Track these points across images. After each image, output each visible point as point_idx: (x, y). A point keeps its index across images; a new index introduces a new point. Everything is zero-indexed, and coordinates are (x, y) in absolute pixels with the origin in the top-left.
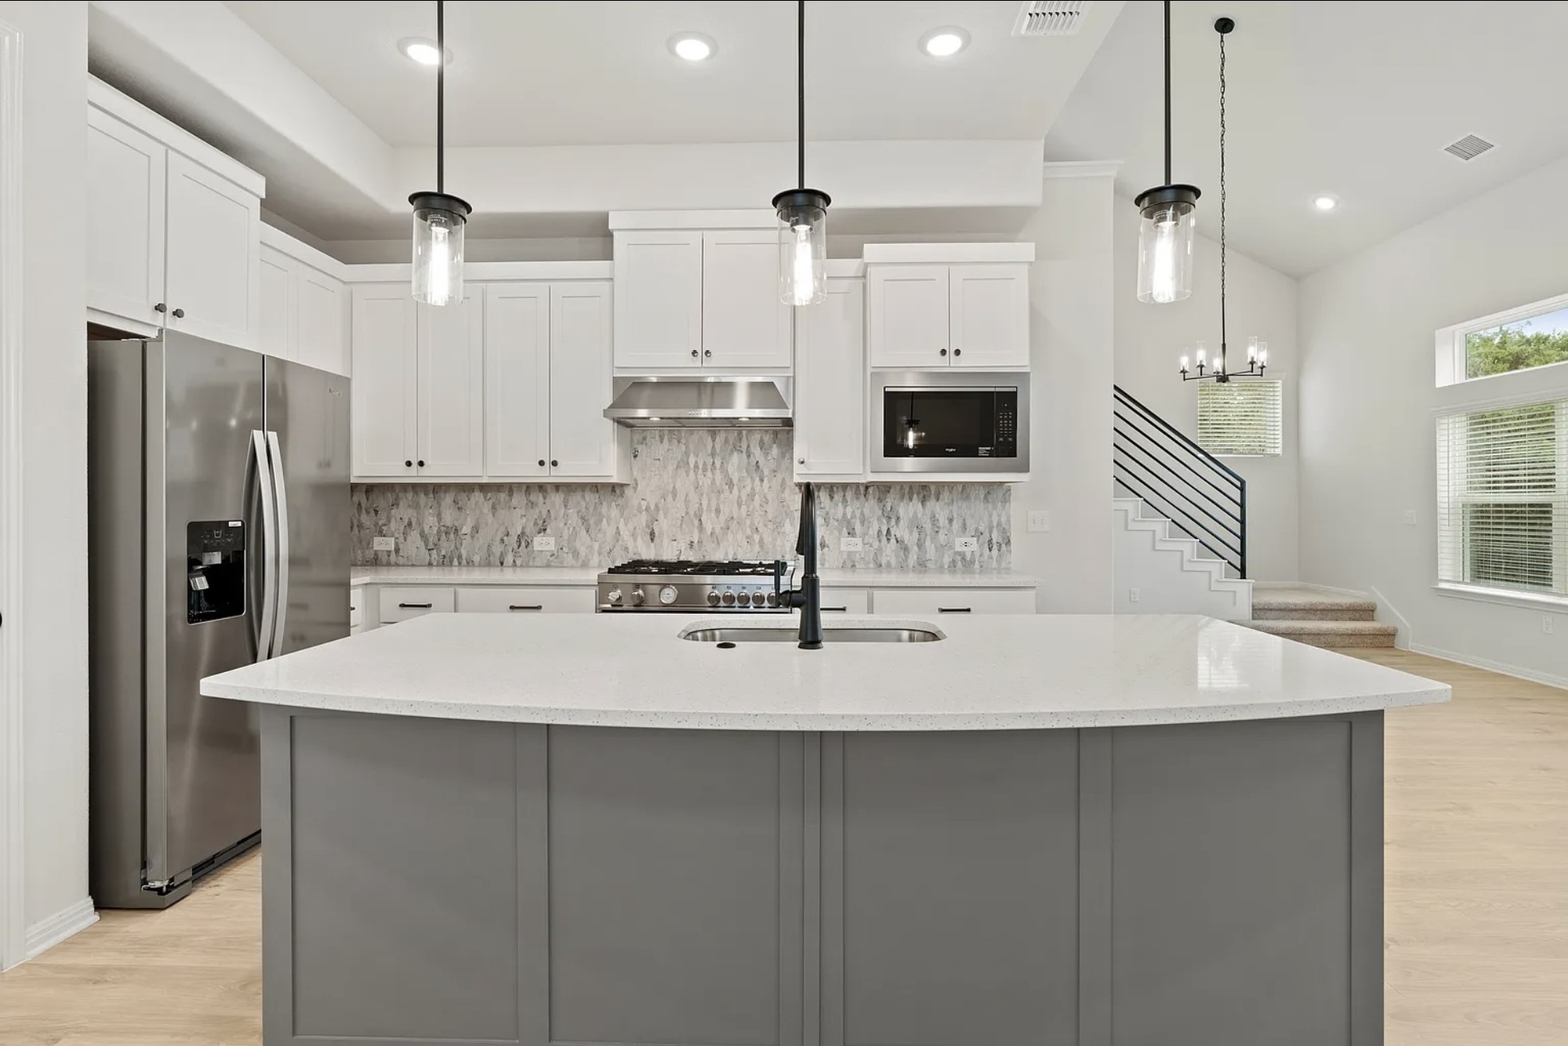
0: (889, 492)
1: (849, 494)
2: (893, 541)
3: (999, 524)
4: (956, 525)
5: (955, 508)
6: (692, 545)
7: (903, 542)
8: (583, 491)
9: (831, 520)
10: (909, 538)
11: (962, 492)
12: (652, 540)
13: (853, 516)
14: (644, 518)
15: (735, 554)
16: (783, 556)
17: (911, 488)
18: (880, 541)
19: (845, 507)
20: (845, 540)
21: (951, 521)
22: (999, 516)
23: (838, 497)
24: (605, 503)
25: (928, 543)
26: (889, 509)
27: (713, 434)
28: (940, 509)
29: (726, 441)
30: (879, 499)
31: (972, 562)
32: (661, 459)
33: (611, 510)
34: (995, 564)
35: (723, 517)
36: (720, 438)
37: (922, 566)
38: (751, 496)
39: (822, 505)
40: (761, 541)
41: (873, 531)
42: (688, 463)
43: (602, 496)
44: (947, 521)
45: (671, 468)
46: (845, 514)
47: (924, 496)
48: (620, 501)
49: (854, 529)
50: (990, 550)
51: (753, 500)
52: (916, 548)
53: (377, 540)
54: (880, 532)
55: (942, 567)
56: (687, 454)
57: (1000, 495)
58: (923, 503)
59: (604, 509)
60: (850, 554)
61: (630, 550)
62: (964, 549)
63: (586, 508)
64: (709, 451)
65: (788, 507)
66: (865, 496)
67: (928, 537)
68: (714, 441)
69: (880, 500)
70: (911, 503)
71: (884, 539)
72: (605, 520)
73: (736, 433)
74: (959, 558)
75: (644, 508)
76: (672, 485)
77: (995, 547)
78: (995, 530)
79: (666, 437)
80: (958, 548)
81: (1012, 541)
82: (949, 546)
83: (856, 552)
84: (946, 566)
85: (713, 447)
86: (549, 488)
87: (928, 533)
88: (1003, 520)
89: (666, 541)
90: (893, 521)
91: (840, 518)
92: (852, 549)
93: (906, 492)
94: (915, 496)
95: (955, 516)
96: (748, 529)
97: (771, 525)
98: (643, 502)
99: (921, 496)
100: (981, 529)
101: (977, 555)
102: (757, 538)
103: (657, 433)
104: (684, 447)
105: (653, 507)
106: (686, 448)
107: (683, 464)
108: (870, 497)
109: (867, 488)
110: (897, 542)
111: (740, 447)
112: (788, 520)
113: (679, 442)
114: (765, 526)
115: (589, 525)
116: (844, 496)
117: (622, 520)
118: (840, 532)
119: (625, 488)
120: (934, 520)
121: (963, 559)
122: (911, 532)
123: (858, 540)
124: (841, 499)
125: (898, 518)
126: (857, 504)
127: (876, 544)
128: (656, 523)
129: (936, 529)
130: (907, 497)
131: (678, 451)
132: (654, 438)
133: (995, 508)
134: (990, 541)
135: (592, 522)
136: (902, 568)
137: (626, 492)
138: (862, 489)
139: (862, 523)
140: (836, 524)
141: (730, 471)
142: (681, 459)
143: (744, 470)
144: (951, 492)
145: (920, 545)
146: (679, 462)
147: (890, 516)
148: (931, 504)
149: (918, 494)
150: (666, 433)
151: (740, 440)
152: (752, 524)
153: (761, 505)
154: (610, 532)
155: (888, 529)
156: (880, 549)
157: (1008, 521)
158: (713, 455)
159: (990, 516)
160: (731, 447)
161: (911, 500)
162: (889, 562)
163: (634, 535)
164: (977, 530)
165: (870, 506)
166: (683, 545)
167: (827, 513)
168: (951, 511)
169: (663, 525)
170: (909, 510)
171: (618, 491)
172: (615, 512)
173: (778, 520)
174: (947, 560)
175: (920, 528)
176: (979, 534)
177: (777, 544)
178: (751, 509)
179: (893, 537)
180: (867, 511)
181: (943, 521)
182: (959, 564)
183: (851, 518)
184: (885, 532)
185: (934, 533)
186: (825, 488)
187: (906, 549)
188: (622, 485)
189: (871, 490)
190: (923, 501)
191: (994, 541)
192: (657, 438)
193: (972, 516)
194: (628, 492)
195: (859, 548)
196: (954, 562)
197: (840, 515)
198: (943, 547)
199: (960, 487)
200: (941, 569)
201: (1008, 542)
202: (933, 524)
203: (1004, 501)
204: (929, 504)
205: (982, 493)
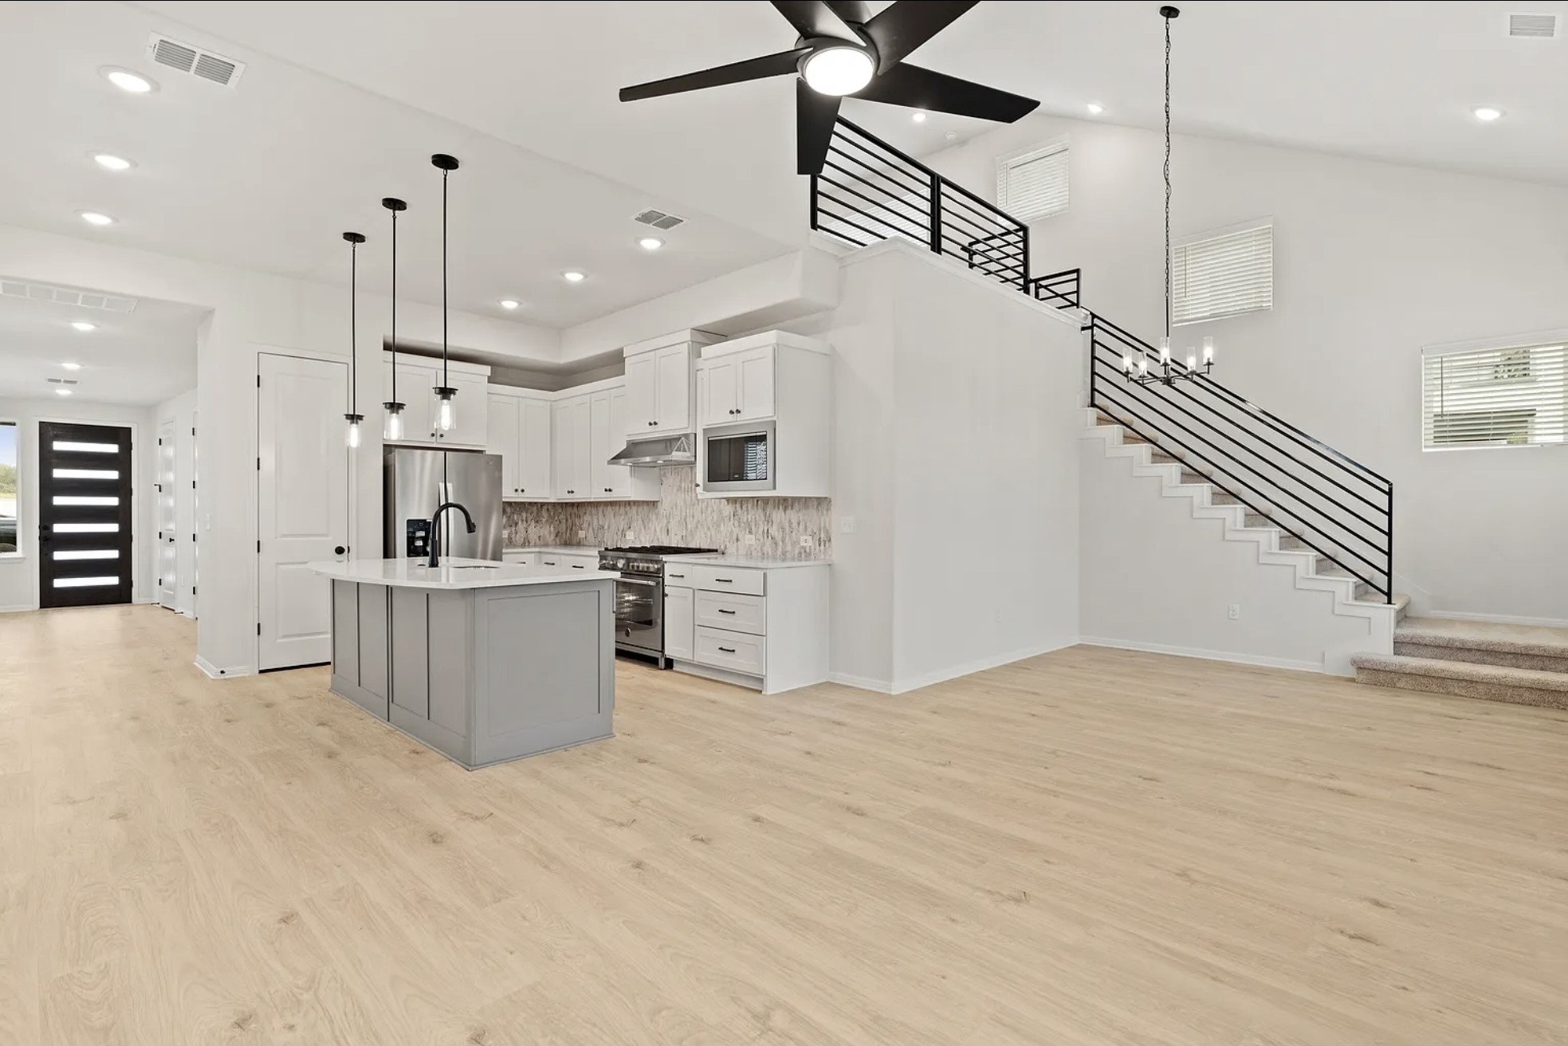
0: (768, 503)
2: (770, 537)
3: (825, 527)
4: (801, 527)
5: (801, 514)
7: (775, 539)
9: (742, 523)
10: (778, 536)
11: (805, 503)
13: (751, 521)
14: (665, 521)
17: (779, 501)
18: (764, 537)
19: (748, 514)
20: (748, 536)
21: (799, 524)
22: (826, 521)
23: (744, 507)
25: (787, 540)
26: (769, 516)
28: (793, 515)
30: (763, 508)
31: (811, 554)
32: (671, 485)
34: (821, 557)
35: (695, 520)
37: (784, 556)
38: (707, 507)
41: (761, 531)
43: (650, 508)
44: (797, 524)
46: (748, 519)
47: (785, 507)
48: (657, 511)
49: (752, 529)
50: (819, 546)
51: (707, 510)
52: (781, 543)
53: (580, 532)
54: (763, 531)
55: (794, 556)
56: (681, 482)
57: (825, 507)
58: (785, 510)
60: (750, 545)
62: (805, 544)
63: (644, 515)
65: (723, 514)
66: (757, 506)
67: (786, 536)
69: (764, 510)
70: (780, 512)
71: (766, 537)
74: (803, 551)
75: (665, 515)
76: (676, 501)
77: (822, 544)
78: (822, 531)
79: (673, 472)
80: (802, 544)
81: (832, 540)
84: (796, 555)
86: (632, 504)
87: (787, 533)
89: (673, 535)
90: (770, 525)
92: (751, 543)
93: (776, 503)
94: (780, 505)
95: (801, 521)
96: (705, 528)
98: (664, 511)
100: (816, 530)
101: (813, 548)
102: (708, 534)
107: (680, 488)
108: (760, 508)
110: (772, 538)
112: (722, 522)
114: (713, 526)
116: (747, 507)
118: (745, 531)
120: (790, 523)
121: (805, 552)
122: (779, 531)
123: (753, 537)
125: (771, 522)
126: (753, 513)
127: (761, 540)
128: (669, 524)
129: (791, 530)
132: (669, 472)
133: (823, 514)
134: (820, 538)
136: (774, 558)
137: (657, 506)
138: (755, 502)
139: (756, 524)
140: (744, 525)
142: (677, 485)
144: (799, 504)
145: (783, 541)
147: (769, 520)
148: (789, 511)
149: (782, 505)
150: (674, 469)
152: (707, 525)
153: (711, 513)
154: (651, 530)
155: (768, 530)
156: (764, 543)
157: (830, 525)
159: (820, 521)
161: (779, 508)
162: (766, 553)
163: (661, 531)
164: (812, 531)
165: (759, 514)
166: (679, 537)
167: (740, 518)
168: (799, 517)
169: (673, 526)
170: (778, 515)
173: (718, 523)
174: (797, 551)
175: (783, 529)
176: (813, 535)
177: (717, 538)
178: (707, 516)
179: (770, 535)
180: (756, 517)
181: (795, 525)
182: (803, 556)
184: (766, 532)
185: (790, 533)
187: (776, 543)
188: (657, 502)
189: (759, 503)
191: (822, 540)
193: (810, 521)
194: (659, 504)
196: (800, 553)
197: (745, 520)
198: (795, 542)
199: (804, 500)
200: (793, 559)
201: (830, 541)
202: (790, 526)
203: (827, 510)
204: (787, 512)
205: (815, 504)
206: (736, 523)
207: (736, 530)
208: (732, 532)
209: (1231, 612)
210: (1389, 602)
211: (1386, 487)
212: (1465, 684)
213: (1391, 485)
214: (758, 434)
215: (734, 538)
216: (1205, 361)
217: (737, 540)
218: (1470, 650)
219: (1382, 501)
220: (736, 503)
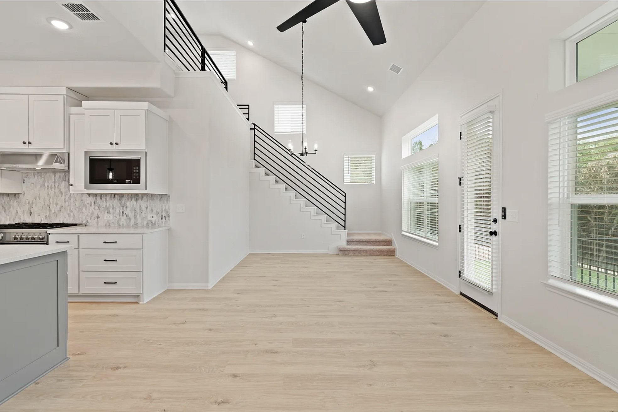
0: (123, 197)
1: (108, 198)
2: (125, 216)
3: (165, 210)
4: (149, 209)
5: (148, 203)
6: (46, 217)
7: (129, 216)
8: (3, 196)
9: (101, 207)
10: (131, 215)
11: (151, 197)
12: (31, 215)
13: (110, 206)
14: (27, 207)
15: (63, 220)
16: (82, 221)
18: (120, 216)
19: (106, 203)
20: (106, 215)
21: (147, 208)
22: (165, 206)
23: (103, 199)
24: (12, 201)
25: (138, 216)
26: (123, 203)
27: (55, 174)
28: (143, 203)
29: (60, 177)
30: (119, 199)
31: (155, 224)
32: (34, 183)
33: (14, 203)
34: (164, 225)
35: (59, 206)
36: (58, 175)
37: (136, 225)
38: (70, 198)
39: (98, 202)
40: (74, 215)
41: (117, 212)
42: (45, 185)
43: (10, 198)
44: (145, 208)
45: (38, 187)
46: (106, 205)
47: (137, 199)
48: (18, 200)
49: (109, 211)
50: (162, 219)
51: (70, 200)
52: (133, 219)
54: (120, 212)
55: (143, 225)
56: (44, 181)
57: (166, 199)
59: (11, 203)
61: (22, 219)
62: (151, 219)
63: (4, 202)
64: (53, 181)
65: (84, 202)
66: (114, 198)
67: (138, 214)
68: (55, 177)
70: (131, 201)
71: (121, 215)
72: (12, 208)
73: (64, 174)
74: (150, 222)
75: (27, 202)
76: (38, 194)
77: (164, 218)
78: (164, 212)
79: (36, 175)
80: (149, 218)
81: (170, 216)
82: (146, 217)
83: (110, 220)
84: (145, 225)
85: (55, 179)
87: (138, 213)
88: (167, 208)
89: (36, 216)
90: (125, 208)
91: (104, 207)
92: (109, 219)
93: (130, 197)
94: (133, 198)
95: (148, 206)
96: (69, 211)
97: (77, 209)
98: (27, 200)
99: (135, 198)
100: (159, 211)
101: (157, 220)
102: (72, 214)
103: (33, 173)
104: (43, 179)
105: (31, 202)
106: (44, 179)
107: (43, 186)
108: (116, 199)
109: (115, 195)
110: (126, 216)
111: (65, 179)
112: (84, 208)
113: (41, 177)
114: (75, 210)
115: (6, 209)
116: (106, 198)
117: (19, 207)
118: (104, 212)
119: (20, 195)
121: (152, 223)
122: (131, 212)
123: (111, 215)
124: (105, 200)
125: (127, 207)
126: (111, 202)
127: (118, 217)
128: (32, 208)
129: (141, 211)
130: (130, 199)
131: (41, 180)
132: (31, 175)
133: (164, 203)
134: (162, 216)
135: (6, 208)
136: (128, 227)
137: (20, 196)
138: (113, 196)
139: (113, 208)
140: (103, 209)
141: (61, 188)
142: (42, 184)
143: (67, 188)
144: (147, 197)
145: (135, 217)
146: (41, 185)
147: (124, 206)
148: (139, 201)
149: (134, 198)
150: (36, 173)
151: (65, 176)
152: (70, 209)
153: (74, 202)
154: (14, 213)
155: (123, 211)
156: (120, 219)
157: (169, 209)
158: (54, 182)
159: (162, 206)
160: (62, 179)
161: (132, 200)
162: (123, 224)
163: (23, 213)
164: (157, 212)
165: (116, 202)
166: (43, 217)
167: (99, 205)
168: (147, 205)
169: (35, 209)
170: (131, 204)
171: (17, 196)
172: (15, 204)
173: (80, 208)
174: (145, 223)
175: (135, 211)
176: (157, 213)
177: (80, 216)
178: (70, 203)
179: (125, 214)
180: (115, 204)
181: (144, 208)
182: (150, 225)
183: (109, 207)
184: (121, 212)
185: (140, 212)
186: (99, 195)
187: (130, 219)
188: (18, 194)
189: (116, 196)
190: (136, 200)
191: (163, 216)
192: (33, 175)
193: (155, 206)
194: (21, 196)
195: (112, 218)
196: (148, 224)
198: (144, 218)
199: (151, 195)
200: (143, 227)
201: (169, 216)
202: (140, 209)
203: (167, 201)
204: (138, 202)
205: (159, 198)
206: (97, 208)
207: (96, 212)
208: (92, 213)
209: (302, 236)
210: (345, 230)
211: (344, 194)
212: (365, 252)
213: (345, 194)
214: (133, 158)
215: (95, 216)
216: (315, 149)
217: (98, 217)
218: (363, 242)
219: (343, 198)
220: (96, 196)
